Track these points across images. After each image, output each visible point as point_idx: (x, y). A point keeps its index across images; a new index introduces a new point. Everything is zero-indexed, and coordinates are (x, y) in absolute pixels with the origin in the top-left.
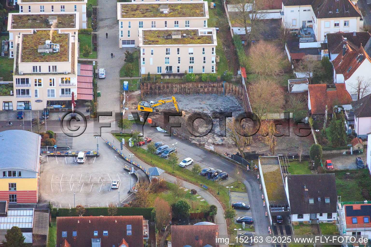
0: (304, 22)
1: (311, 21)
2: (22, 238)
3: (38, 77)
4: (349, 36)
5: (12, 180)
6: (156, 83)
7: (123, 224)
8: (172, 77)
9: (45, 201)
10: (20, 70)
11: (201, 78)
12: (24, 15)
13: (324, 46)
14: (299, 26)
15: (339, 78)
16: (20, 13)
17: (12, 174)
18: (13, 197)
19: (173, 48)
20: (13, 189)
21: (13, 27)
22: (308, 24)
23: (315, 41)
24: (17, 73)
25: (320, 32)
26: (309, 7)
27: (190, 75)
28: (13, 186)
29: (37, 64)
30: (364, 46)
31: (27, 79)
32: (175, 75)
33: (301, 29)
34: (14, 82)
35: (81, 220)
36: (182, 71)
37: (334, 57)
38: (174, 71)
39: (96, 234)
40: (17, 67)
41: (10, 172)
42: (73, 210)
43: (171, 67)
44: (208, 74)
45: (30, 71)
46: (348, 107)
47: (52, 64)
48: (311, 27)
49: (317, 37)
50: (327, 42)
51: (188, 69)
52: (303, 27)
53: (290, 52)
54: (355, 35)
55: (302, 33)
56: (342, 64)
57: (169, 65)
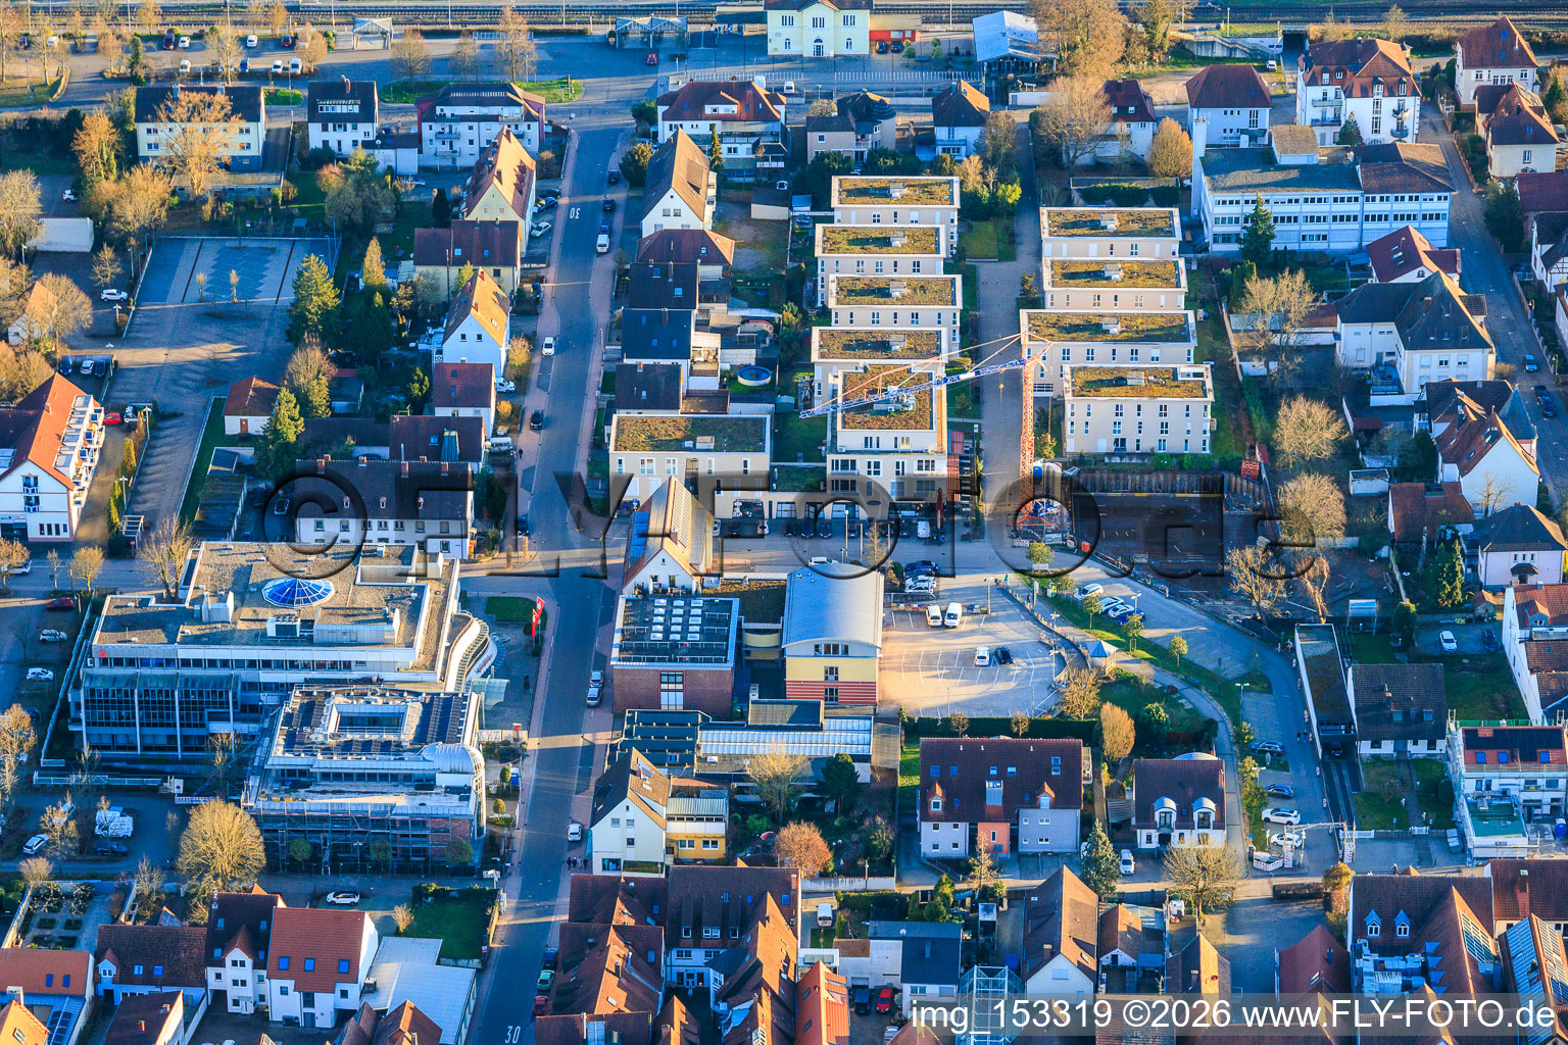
0: (1379, 356)
1: (1392, 354)
2: (855, 776)
3: (873, 459)
4: (1469, 388)
5: (832, 662)
6: (1094, 471)
7: (1044, 753)
8: (1126, 460)
9: (892, 702)
10: (840, 443)
11: (1181, 463)
12: (842, 332)
13: (1419, 407)
14: (1369, 361)
15: (1448, 472)
16: (834, 327)
17: (832, 650)
18: (832, 695)
19: (1129, 404)
20: (832, 678)
21: (822, 356)
22: (1386, 359)
23: (1401, 392)
24: (834, 449)
25: (1410, 375)
26: (1391, 326)
27: (1161, 457)
28: (832, 671)
29: (873, 433)
30: (1497, 410)
31: (854, 462)
32: (1131, 455)
33: (1373, 368)
34: (829, 465)
35: (965, 744)
36: (1145, 447)
37: (1439, 428)
38: (1130, 446)
39: (993, 772)
40: (834, 437)
41: (827, 647)
42: (946, 721)
43: (1123, 440)
44: (1196, 455)
45: (860, 445)
46: (1466, 529)
47: (900, 433)
48: (1392, 365)
49: (1404, 384)
50: (1425, 398)
51: (1156, 444)
52: (1378, 363)
53: (1353, 415)
54: (1480, 385)
55: (1375, 379)
56: (1455, 446)
57: (1120, 436)
